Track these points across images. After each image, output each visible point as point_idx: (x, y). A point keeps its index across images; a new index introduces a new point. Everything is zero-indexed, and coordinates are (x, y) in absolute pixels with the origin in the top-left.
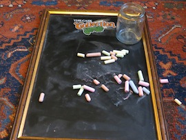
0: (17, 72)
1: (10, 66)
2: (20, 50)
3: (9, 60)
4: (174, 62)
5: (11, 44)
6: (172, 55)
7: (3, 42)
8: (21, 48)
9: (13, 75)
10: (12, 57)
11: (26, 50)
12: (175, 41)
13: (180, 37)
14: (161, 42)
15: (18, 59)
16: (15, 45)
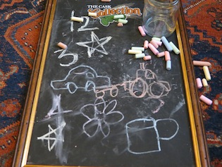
0: (13, 36)
1: (6, 29)
2: (20, 12)
3: (6, 22)
4: (197, 39)
5: (11, 5)
6: (196, 30)
7: (3, 2)
8: (22, 10)
9: (8, 39)
10: (10, 19)
11: (27, 12)
12: (205, 14)
13: (212, 9)
14: (186, 14)
15: (17, 22)
16: (15, 6)
